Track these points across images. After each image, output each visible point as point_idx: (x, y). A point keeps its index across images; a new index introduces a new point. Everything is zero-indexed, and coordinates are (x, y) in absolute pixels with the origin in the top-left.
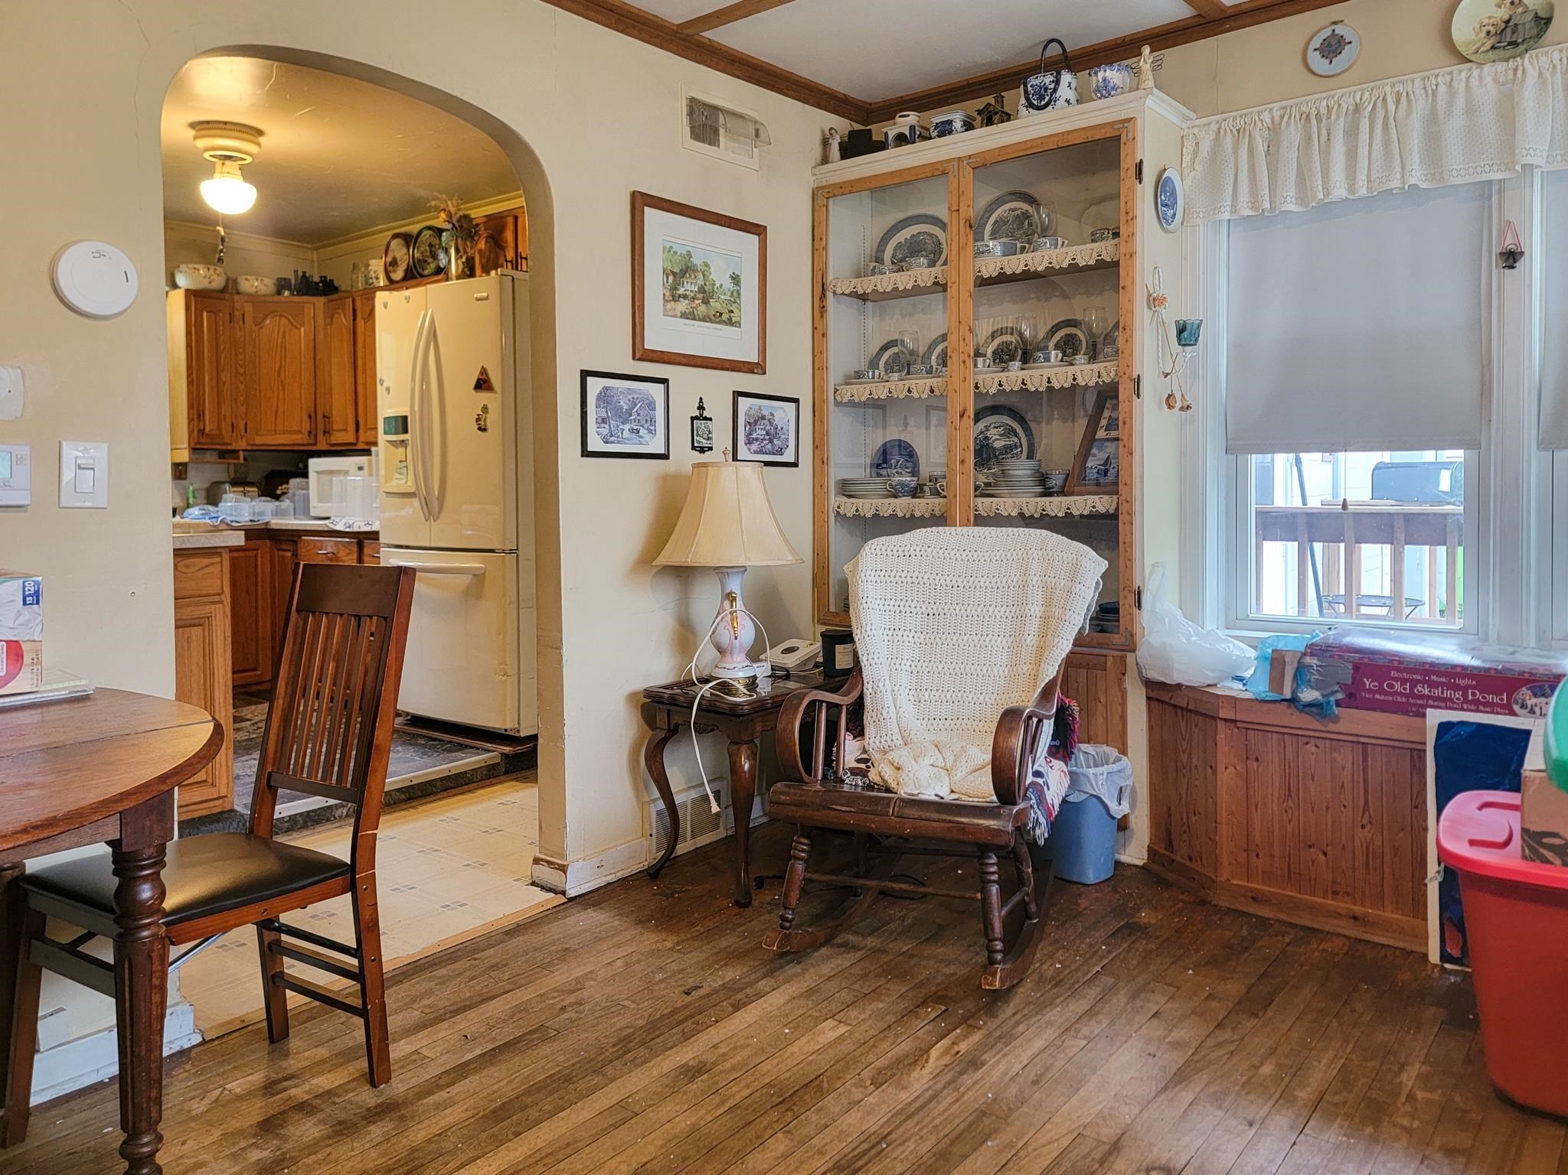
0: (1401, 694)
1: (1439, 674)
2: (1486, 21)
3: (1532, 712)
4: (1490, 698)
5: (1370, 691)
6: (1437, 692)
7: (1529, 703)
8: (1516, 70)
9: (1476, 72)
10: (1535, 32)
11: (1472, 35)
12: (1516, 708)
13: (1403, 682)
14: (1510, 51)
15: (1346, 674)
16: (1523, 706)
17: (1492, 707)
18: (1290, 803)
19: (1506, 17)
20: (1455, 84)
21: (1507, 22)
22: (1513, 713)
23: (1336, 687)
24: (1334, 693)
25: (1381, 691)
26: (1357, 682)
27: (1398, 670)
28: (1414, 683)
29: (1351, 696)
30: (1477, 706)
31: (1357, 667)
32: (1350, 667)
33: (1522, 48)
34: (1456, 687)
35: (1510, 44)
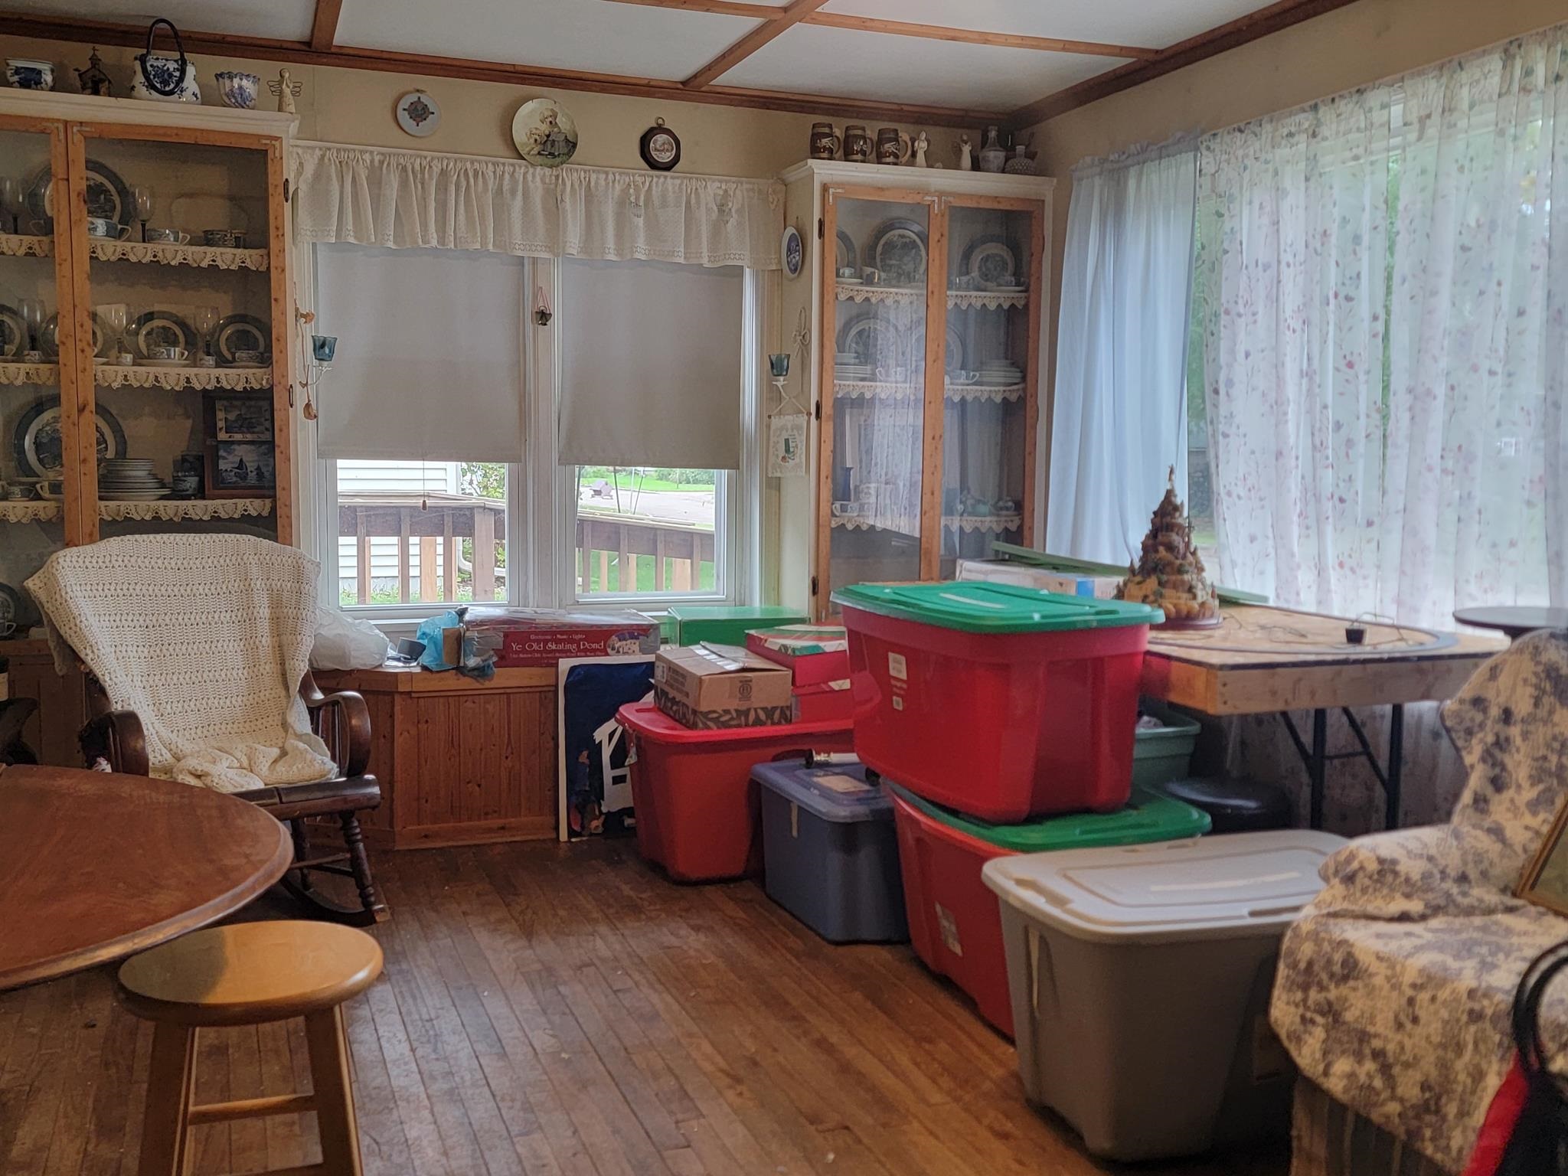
0: (538, 651)
1: (562, 633)
2: (534, 131)
3: (618, 652)
4: (594, 646)
5: (517, 652)
6: (561, 647)
7: (617, 646)
8: (557, 177)
9: (531, 170)
10: (566, 150)
11: (525, 139)
12: (609, 650)
13: (538, 642)
14: (550, 161)
15: (498, 640)
16: (613, 649)
17: (594, 652)
18: (453, 751)
19: (547, 132)
20: (516, 175)
21: (548, 136)
22: (607, 654)
23: (492, 652)
24: (491, 657)
25: (524, 651)
26: (507, 646)
27: (536, 633)
28: (546, 642)
29: (502, 658)
30: (587, 652)
31: (506, 635)
32: (502, 635)
33: (558, 160)
34: (571, 641)
35: (550, 154)
